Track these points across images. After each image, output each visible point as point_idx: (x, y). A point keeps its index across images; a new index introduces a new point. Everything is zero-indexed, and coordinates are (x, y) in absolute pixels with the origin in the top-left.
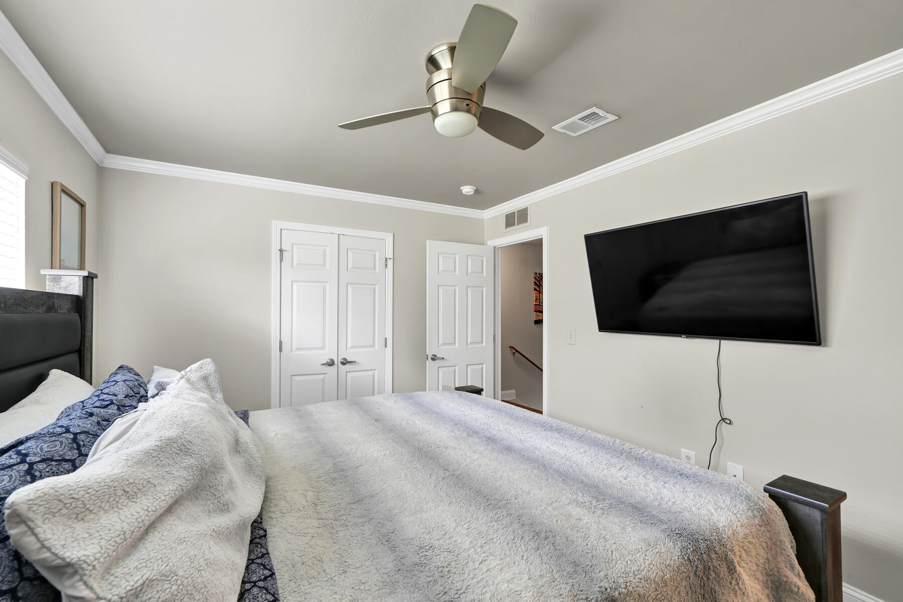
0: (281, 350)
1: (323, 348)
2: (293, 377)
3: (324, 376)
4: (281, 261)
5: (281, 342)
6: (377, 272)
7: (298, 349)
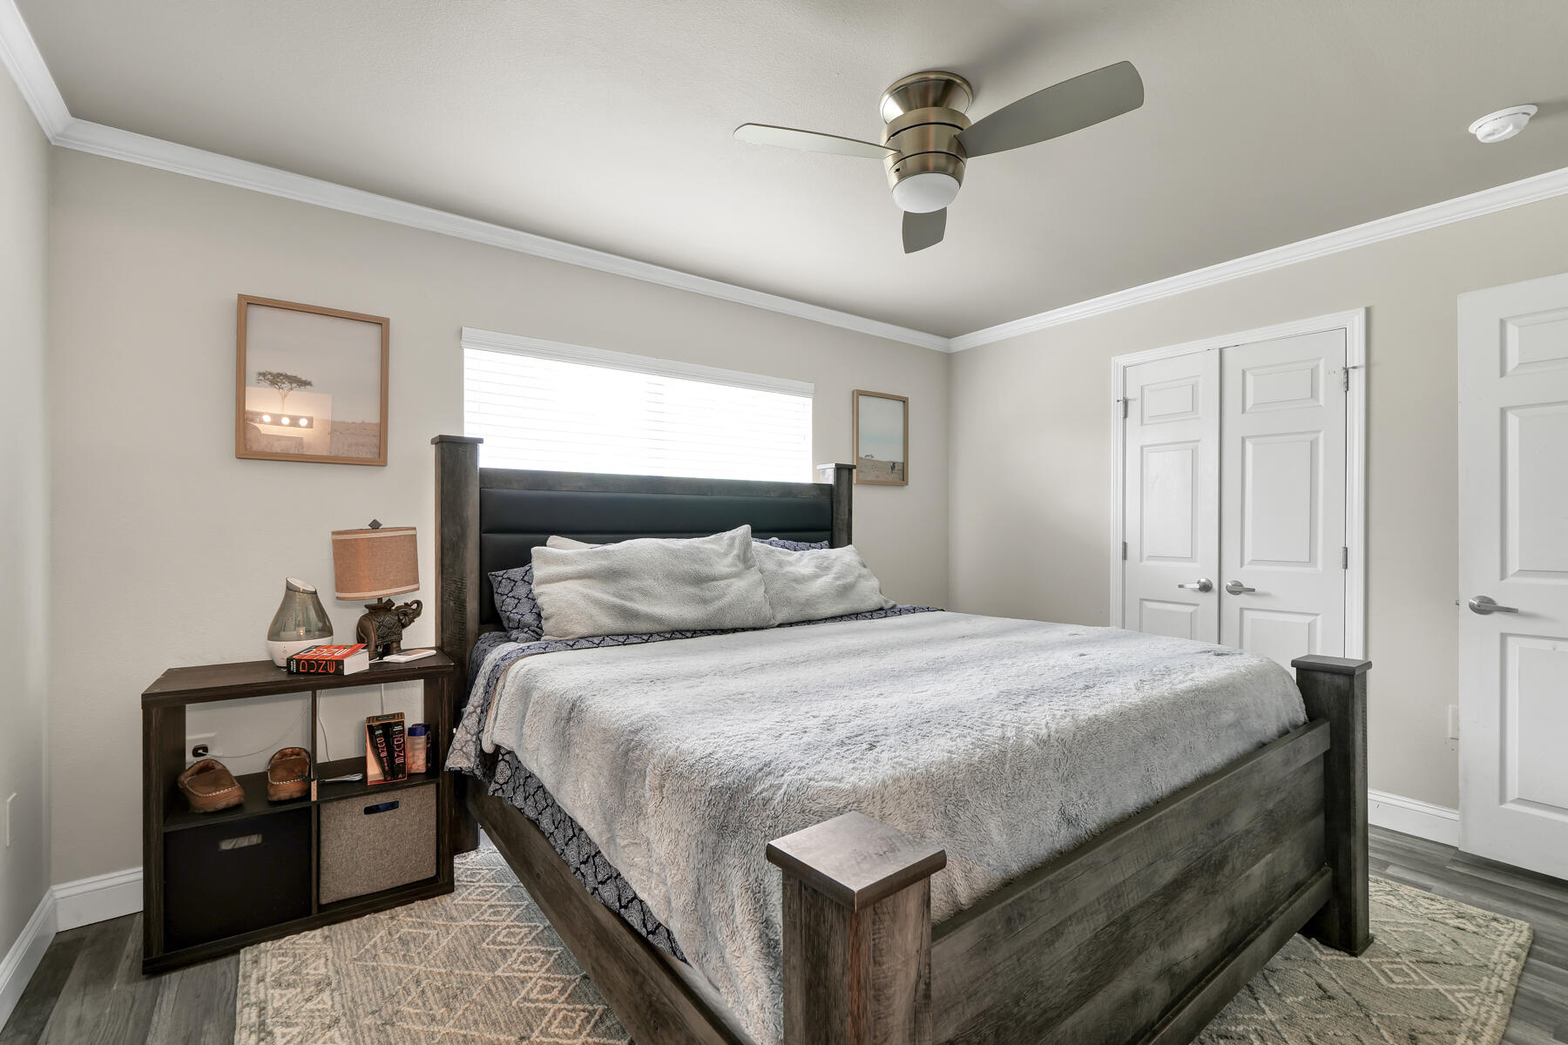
0: (1125, 557)
1: (1192, 558)
2: (1146, 603)
3: (1195, 608)
4: (1125, 416)
5: (1125, 544)
6: (1322, 403)
7: (1151, 557)
